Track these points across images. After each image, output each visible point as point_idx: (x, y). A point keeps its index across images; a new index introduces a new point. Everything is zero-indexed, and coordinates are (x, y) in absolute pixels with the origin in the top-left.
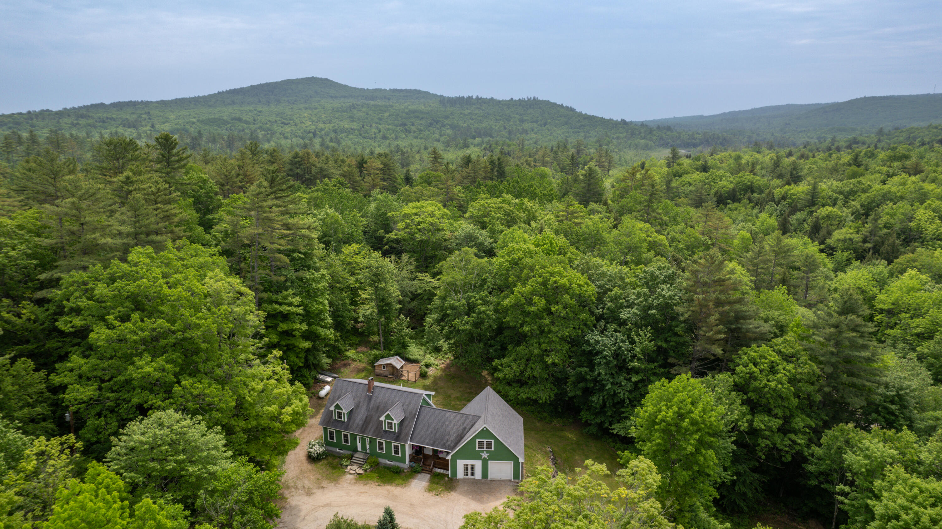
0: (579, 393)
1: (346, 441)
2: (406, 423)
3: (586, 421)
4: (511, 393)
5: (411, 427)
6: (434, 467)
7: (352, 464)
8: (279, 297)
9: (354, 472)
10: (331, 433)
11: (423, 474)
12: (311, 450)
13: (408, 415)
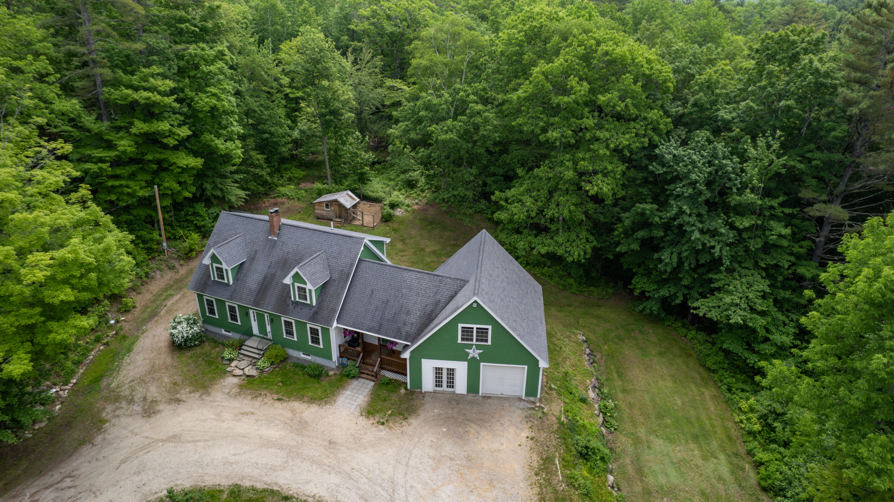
0: (635, 246)
1: (234, 318)
2: (331, 290)
3: (643, 293)
4: (521, 245)
5: (339, 295)
6: (381, 368)
7: (241, 356)
8: (135, 79)
9: (240, 372)
10: (210, 303)
11: (362, 380)
12: (174, 331)
13: (336, 276)
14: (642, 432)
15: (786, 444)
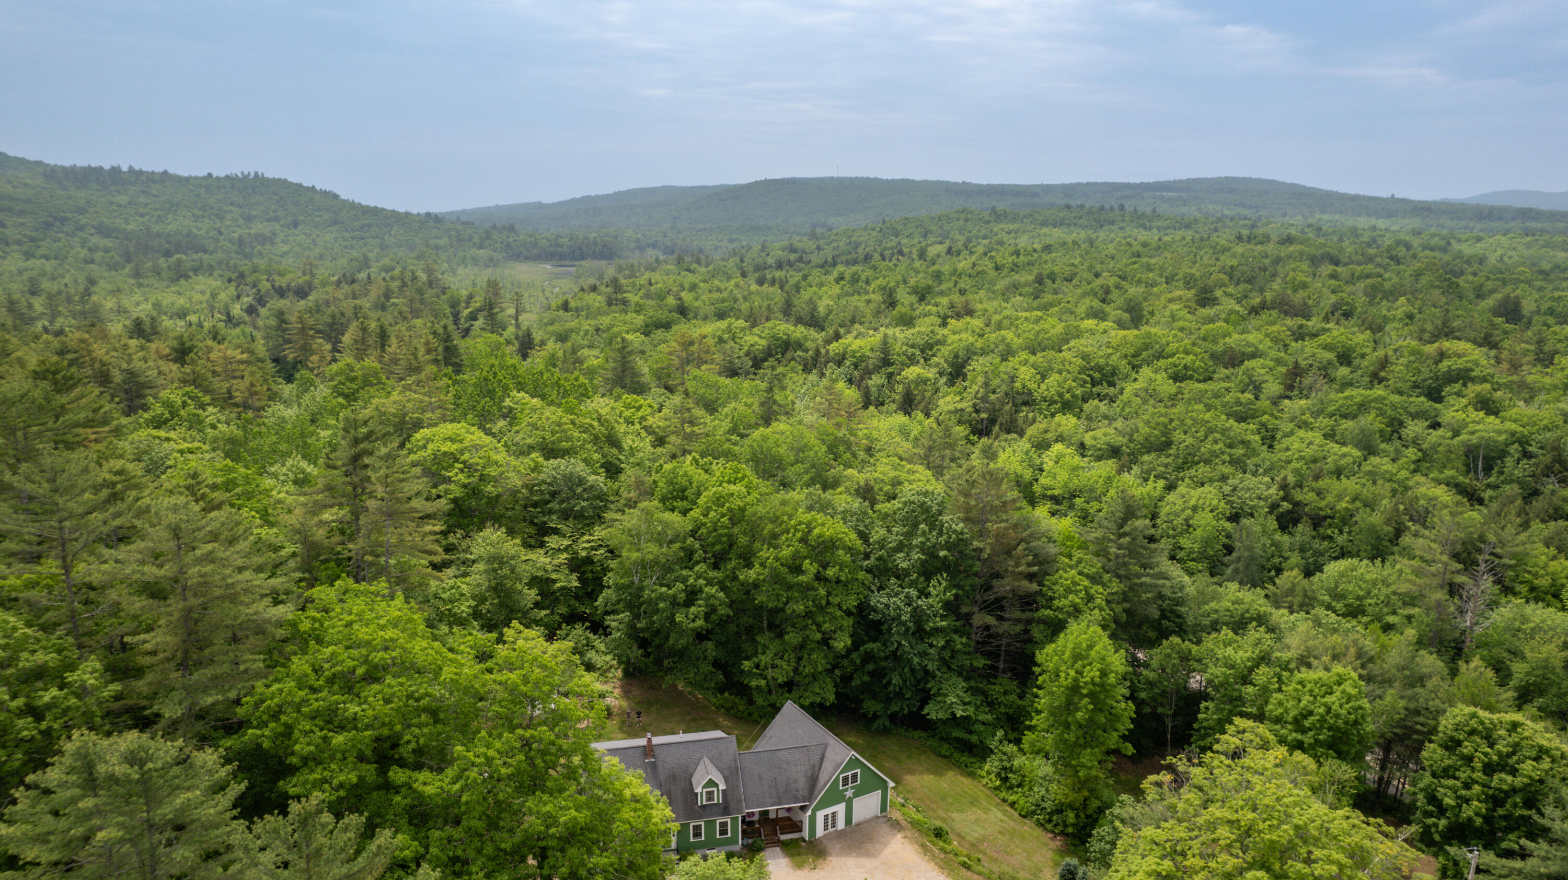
0: (866, 678)
2: (729, 786)
5: (738, 788)
6: (783, 833)
11: (771, 849)
13: (727, 773)
14: (941, 813)
15: (1019, 786)
